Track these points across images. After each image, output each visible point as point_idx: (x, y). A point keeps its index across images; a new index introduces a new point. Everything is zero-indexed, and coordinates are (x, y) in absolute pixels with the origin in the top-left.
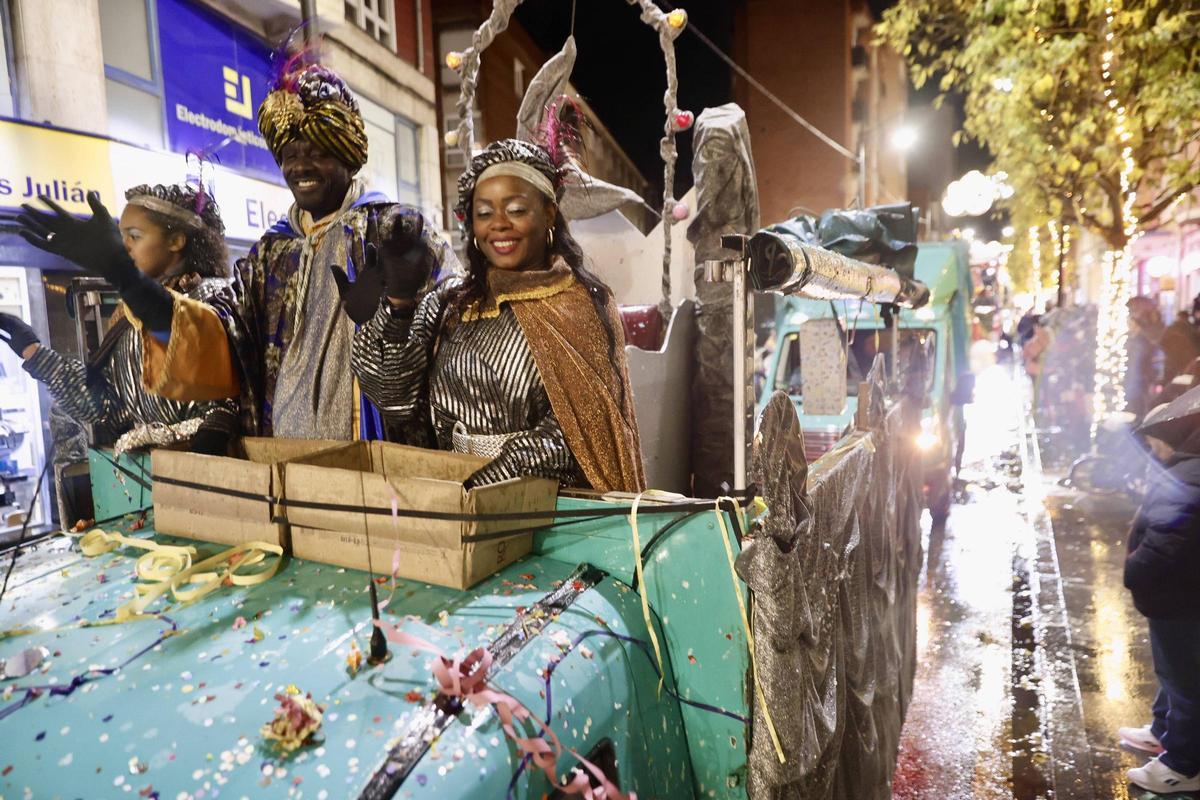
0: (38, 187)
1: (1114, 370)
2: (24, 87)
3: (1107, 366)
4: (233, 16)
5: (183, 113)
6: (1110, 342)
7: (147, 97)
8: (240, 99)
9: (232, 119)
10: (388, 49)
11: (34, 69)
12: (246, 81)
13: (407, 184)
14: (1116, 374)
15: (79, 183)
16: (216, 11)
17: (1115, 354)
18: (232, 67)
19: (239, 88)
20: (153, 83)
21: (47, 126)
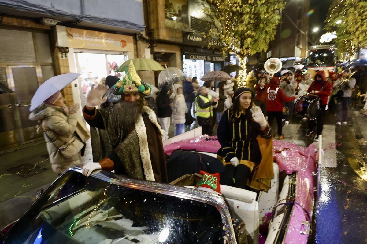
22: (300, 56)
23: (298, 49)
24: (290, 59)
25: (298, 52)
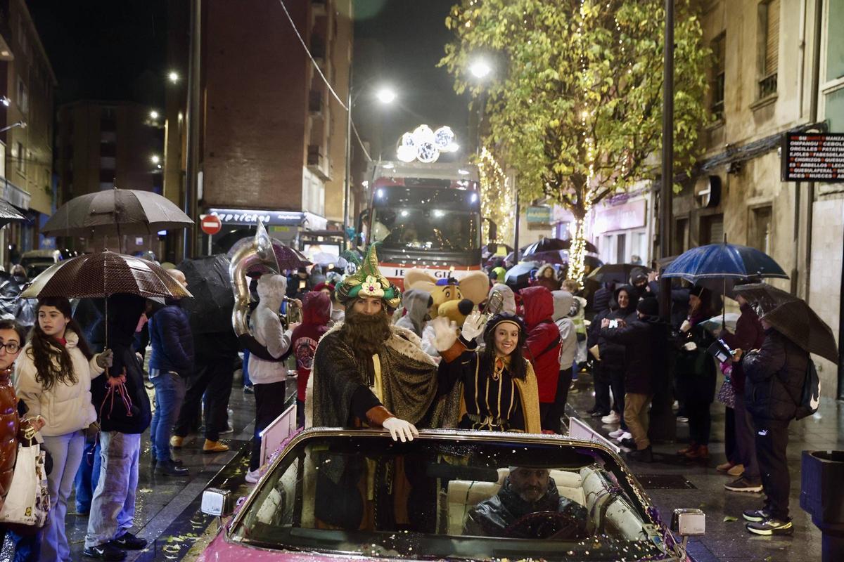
22: (321, 211)
23: (316, 179)
24: (283, 215)
25: (313, 191)
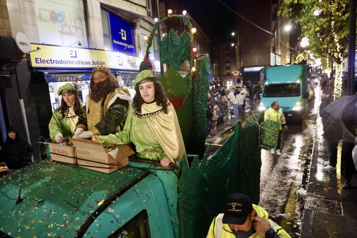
0: (95, 62)
1: (338, 94)
2: (90, 41)
3: (337, 93)
4: (122, 16)
5: (115, 42)
6: (337, 87)
7: (109, 39)
8: (124, 36)
9: (123, 41)
10: (150, 16)
11: (92, 37)
12: (125, 31)
13: (156, 51)
14: (339, 95)
15: (101, 61)
16: (119, 16)
17: (339, 90)
18: (123, 29)
19: (124, 33)
20: (110, 36)
21: (95, 49)
25: (276, 59)
